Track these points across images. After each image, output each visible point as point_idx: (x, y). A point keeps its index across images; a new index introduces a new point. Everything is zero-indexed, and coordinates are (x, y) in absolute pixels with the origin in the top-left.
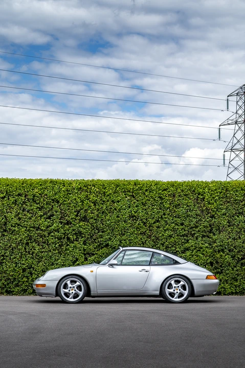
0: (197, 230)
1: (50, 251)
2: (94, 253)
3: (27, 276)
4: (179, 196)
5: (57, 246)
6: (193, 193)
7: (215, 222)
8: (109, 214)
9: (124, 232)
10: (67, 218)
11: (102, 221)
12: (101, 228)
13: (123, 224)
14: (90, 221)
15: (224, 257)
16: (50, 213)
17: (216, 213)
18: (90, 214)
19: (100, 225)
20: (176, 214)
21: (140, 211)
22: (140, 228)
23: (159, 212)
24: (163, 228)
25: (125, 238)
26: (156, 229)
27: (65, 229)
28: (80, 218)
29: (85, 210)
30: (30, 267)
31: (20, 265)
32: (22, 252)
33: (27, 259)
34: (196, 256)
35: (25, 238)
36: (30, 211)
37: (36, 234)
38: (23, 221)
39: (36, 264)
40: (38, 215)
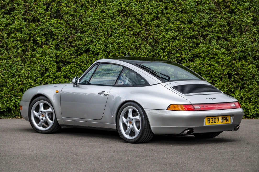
0: (210, 30)
1: (11, 58)
2: (70, 61)
5: (19, 51)
7: (235, 19)
8: (90, 8)
9: (111, 33)
10: (33, 14)
11: (81, 17)
12: (80, 27)
13: (109, 22)
14: (64, 17)
15: (246, 67)
16: (10, 6)
17: (236, 7)
18: (65, 8)
19: (78, 23)
20: (182, 8)
21: (133, 4)
22: (132, 26)
23: (159, 5)
24: (164, 27)
25: (112, 40)
26: (155, 28)
27: (31, 28)
28: (51, 14)
29: (57, 2)
34: (209, 66)
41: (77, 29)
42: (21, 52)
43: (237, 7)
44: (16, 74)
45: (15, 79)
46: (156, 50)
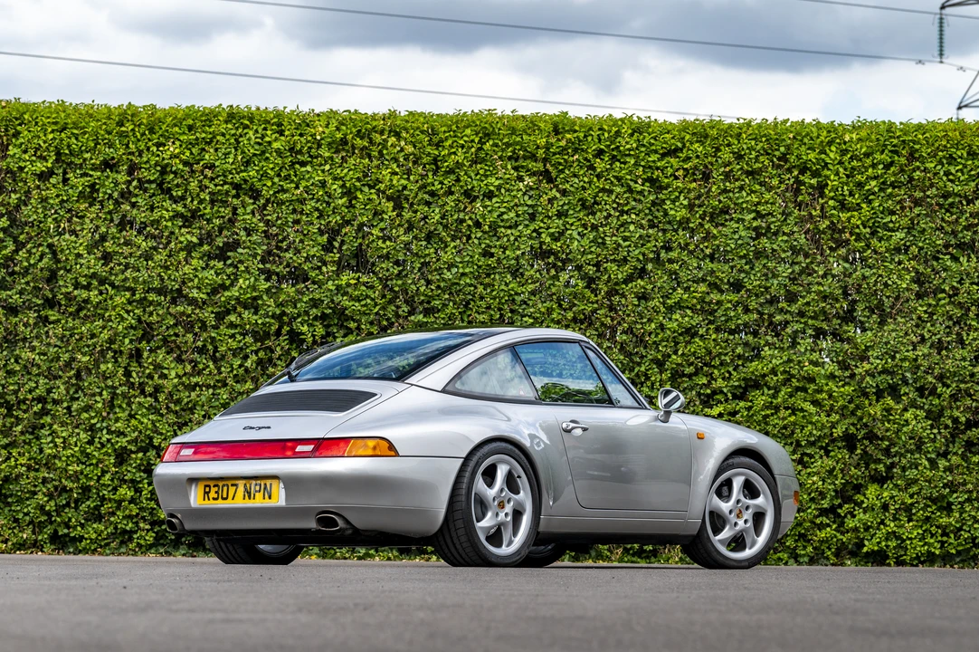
0: (794, 308)
1: (225, 385)
3: (132, 481)
4: (727, 176)
5: (248, 364)
6: (779, 167)
7: (864, 278)
8: (453, 244)
9: (510, 315)
10: (291, 258)
11: (425, 269)
12: (422, 298)
13: (507, 285)
14: (378, 269)
15: (897, 417)
16: (226, 237)
17: (868, 246)
18: (380, 242)
19: (416, 284)
20: (713, 245)
21: (575, 234)
23: (646, 238)
24: (661, 300)
26: (637, 303)
27: (282, 297)
28: (340, 258)
29: (358, 225)
30: (144, 445)
31: (108, 436)
32: (113, 387)
33: (133, 413)
34: (790, 411)
35: (129, 333)
36: (148, 229)
37: (169, 316)
38: (119, 264)
39: (169, 434)
40: (179, 245)
41: (415, 302)
42: (254, 365)
43: (870, 243)
46: (639, 364)
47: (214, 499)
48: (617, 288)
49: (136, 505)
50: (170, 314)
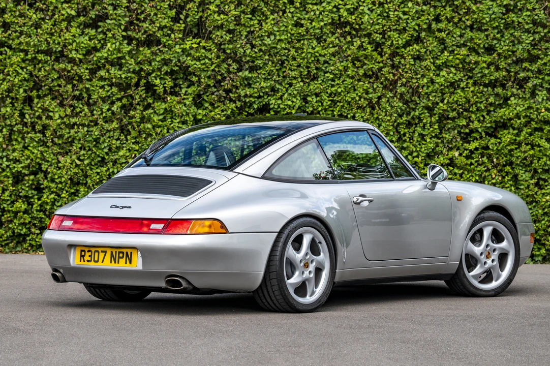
0: (534, 67)
1: (96, 124)
3: (26, 197)
5: (114, 108)
8: (272, 17)
9: (315, 71)
10: (147, 27)
11: (250, 36)
12: (248, 58)
13: (313, 48)
14: (214, 36)
16: (97, 11)
18: (216, 15)
19: (243, 48)
20: (472, 19)
21: (366, 9)
22: (362, 58)
23: (421, 13)
24: (432, 60)
25: (318, 88)
26: (413, 63)
27: (141, 57)
28: (185, 28)
29: (199, 2)
30: (34, 169)
31: (7, 163)
32: (10, 125)
33: (26, 145)
34: (529, 147)
35: (23, 84)
36: (38, 4)
37: (53, 72)
38: (16, 32)
39: (53, 161)
40: (61, 17)
41: (242, 61)
42: (119, 109)
44: (107, 157)
45: (105, 169)
46: (414, 110)
47: (88, 261)
48: (398, 51)
49: (29, 214)
50: (54, 69)
